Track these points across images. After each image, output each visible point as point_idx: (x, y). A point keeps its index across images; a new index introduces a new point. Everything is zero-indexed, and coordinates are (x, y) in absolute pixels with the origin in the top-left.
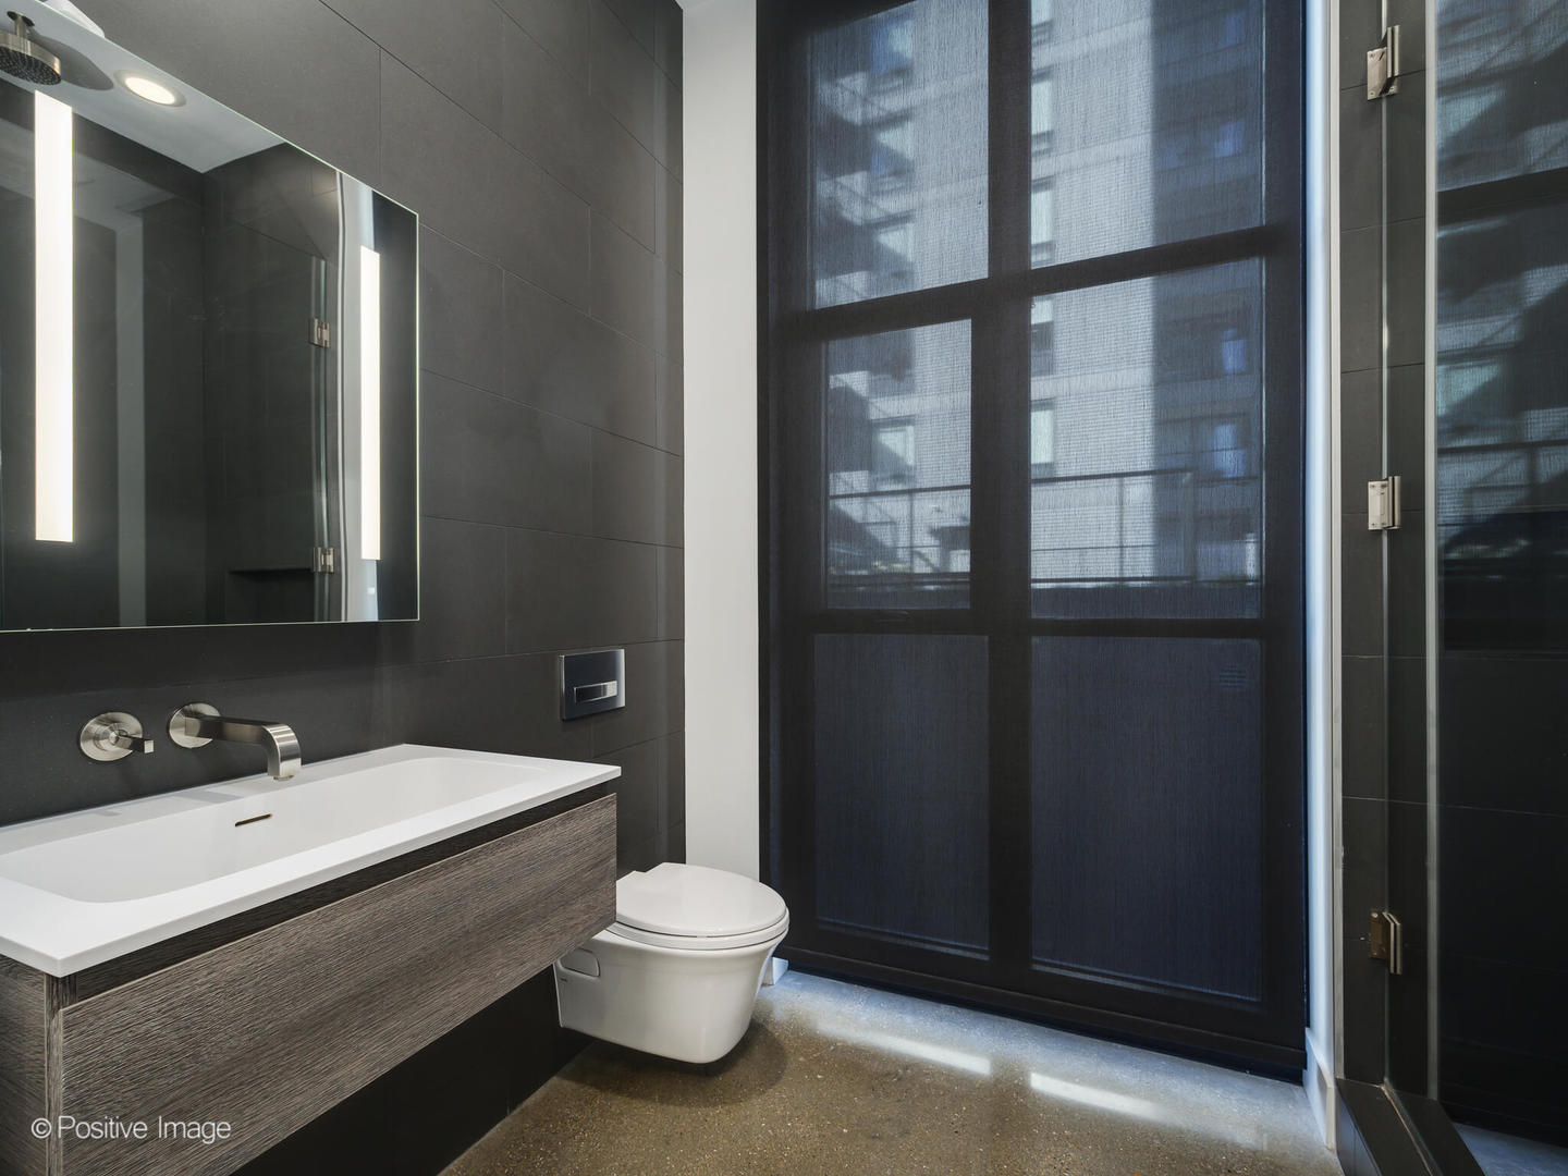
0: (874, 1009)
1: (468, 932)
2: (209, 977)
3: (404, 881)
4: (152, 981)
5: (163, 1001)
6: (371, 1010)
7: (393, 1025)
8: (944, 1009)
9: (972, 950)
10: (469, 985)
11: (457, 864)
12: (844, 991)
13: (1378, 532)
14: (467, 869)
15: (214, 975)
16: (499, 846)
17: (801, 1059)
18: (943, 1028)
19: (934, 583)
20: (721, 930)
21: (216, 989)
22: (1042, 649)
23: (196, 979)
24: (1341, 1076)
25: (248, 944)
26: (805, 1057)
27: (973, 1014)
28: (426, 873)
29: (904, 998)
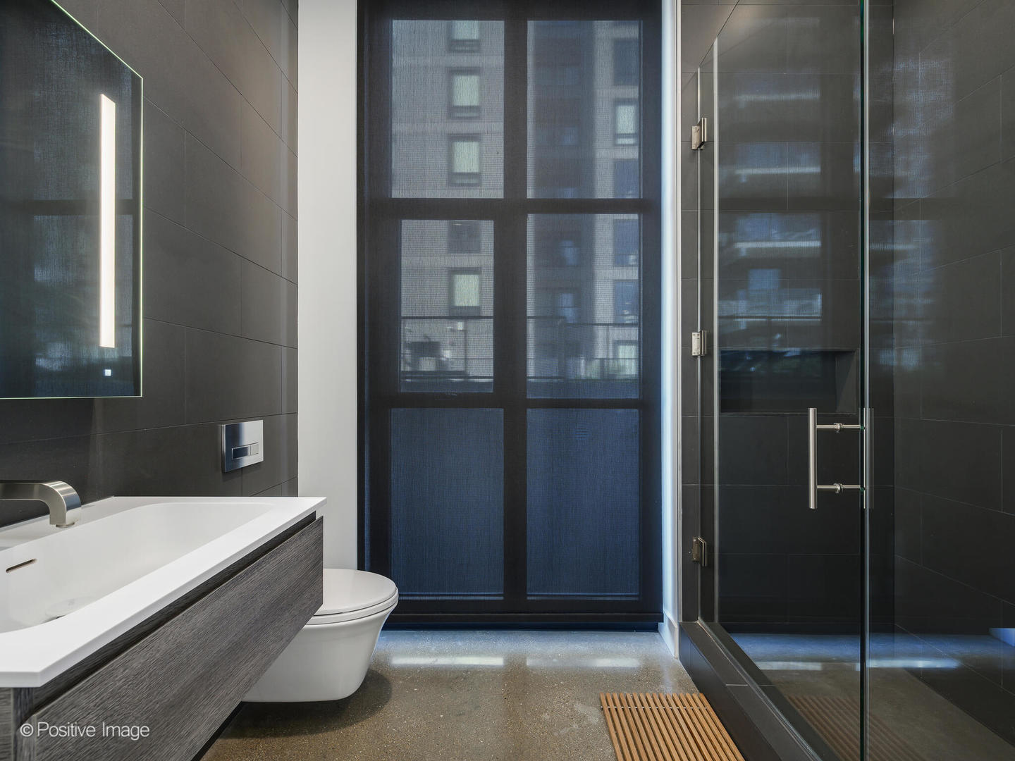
0: (437, 642)
1: (257, 620)
2: (124, 673)
3: (226, 587)
4: (91, 682)
5: (97, 697)
6: (210, 685)
7: (221, 693)
8: (479, 634)
9: (495, 595)
10: (257, 658)
11: (252, 571)
12: (416, 636)
13: (697, 356)
14: (257, 575)
15: (127, 671)
16: (271, 557)
17: (401, 682)
18: (481, 644)
19: (411, 378)
20: (364, 604)
21: (128, 682)
22: (534, 417)
23: (117, 676)
24: (681, 621)
25: (146, 644)
26: (403, 680)
27: (495, 632)
28: (237, 579)
29: (453, 632)
